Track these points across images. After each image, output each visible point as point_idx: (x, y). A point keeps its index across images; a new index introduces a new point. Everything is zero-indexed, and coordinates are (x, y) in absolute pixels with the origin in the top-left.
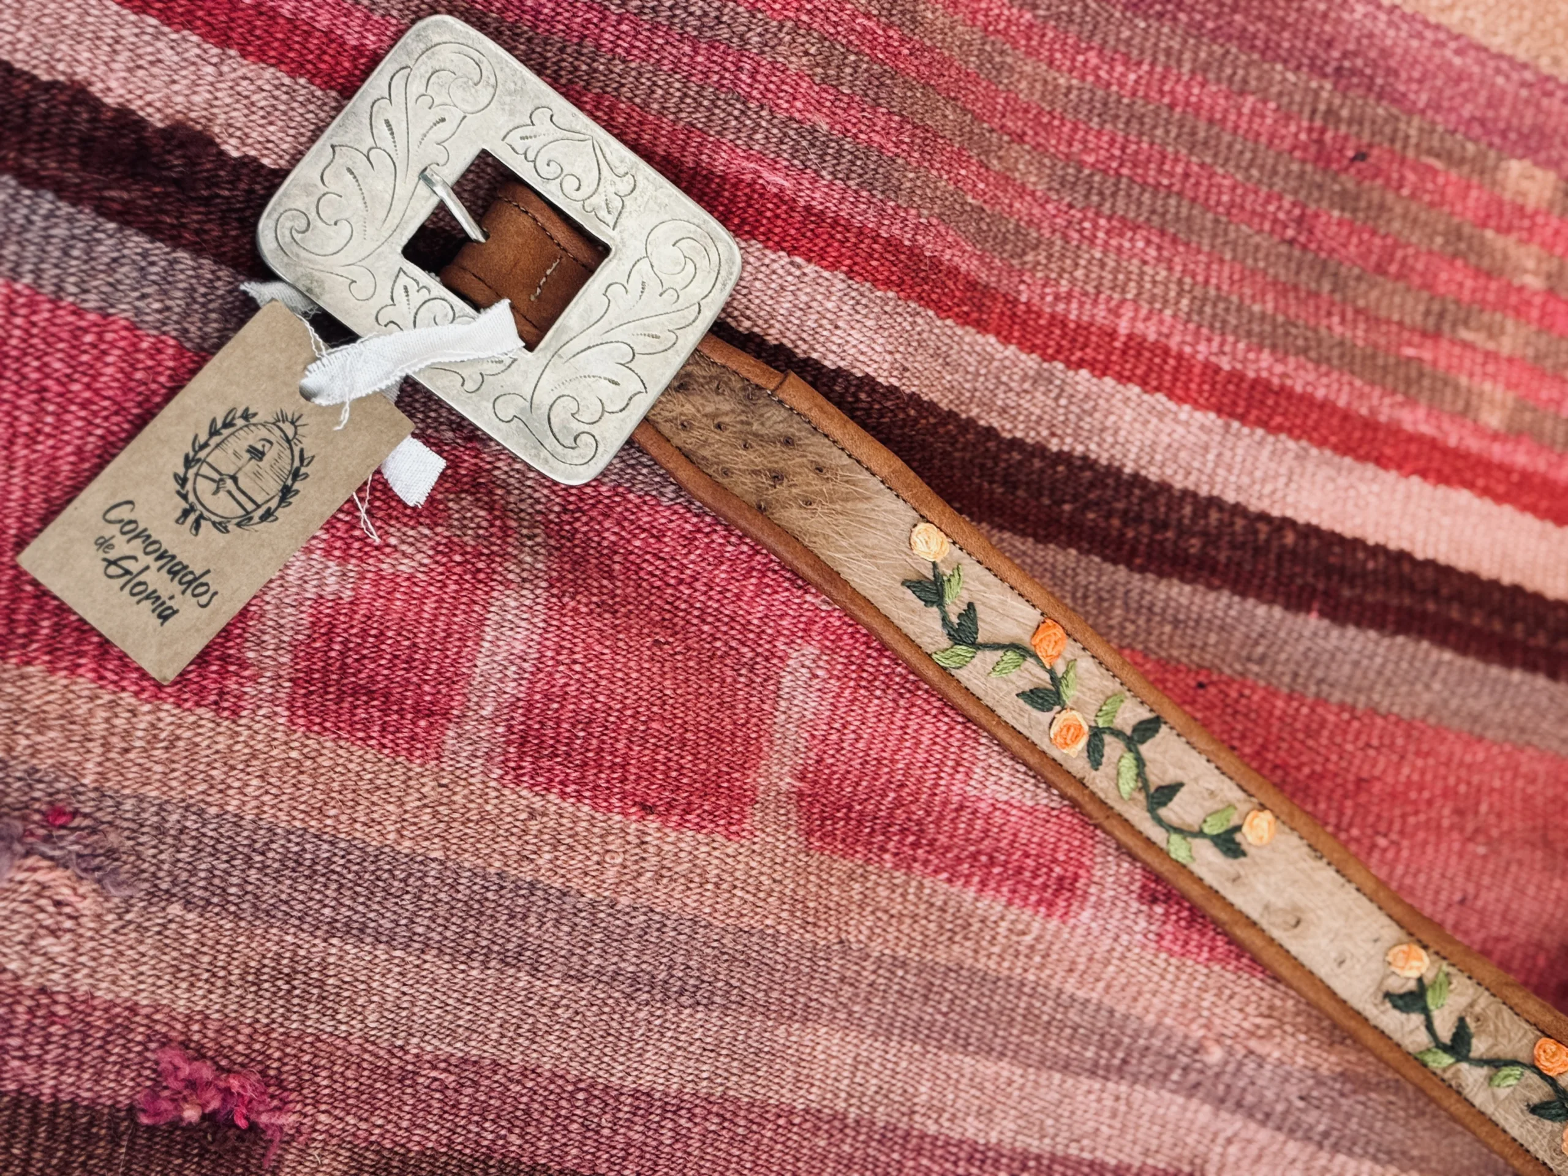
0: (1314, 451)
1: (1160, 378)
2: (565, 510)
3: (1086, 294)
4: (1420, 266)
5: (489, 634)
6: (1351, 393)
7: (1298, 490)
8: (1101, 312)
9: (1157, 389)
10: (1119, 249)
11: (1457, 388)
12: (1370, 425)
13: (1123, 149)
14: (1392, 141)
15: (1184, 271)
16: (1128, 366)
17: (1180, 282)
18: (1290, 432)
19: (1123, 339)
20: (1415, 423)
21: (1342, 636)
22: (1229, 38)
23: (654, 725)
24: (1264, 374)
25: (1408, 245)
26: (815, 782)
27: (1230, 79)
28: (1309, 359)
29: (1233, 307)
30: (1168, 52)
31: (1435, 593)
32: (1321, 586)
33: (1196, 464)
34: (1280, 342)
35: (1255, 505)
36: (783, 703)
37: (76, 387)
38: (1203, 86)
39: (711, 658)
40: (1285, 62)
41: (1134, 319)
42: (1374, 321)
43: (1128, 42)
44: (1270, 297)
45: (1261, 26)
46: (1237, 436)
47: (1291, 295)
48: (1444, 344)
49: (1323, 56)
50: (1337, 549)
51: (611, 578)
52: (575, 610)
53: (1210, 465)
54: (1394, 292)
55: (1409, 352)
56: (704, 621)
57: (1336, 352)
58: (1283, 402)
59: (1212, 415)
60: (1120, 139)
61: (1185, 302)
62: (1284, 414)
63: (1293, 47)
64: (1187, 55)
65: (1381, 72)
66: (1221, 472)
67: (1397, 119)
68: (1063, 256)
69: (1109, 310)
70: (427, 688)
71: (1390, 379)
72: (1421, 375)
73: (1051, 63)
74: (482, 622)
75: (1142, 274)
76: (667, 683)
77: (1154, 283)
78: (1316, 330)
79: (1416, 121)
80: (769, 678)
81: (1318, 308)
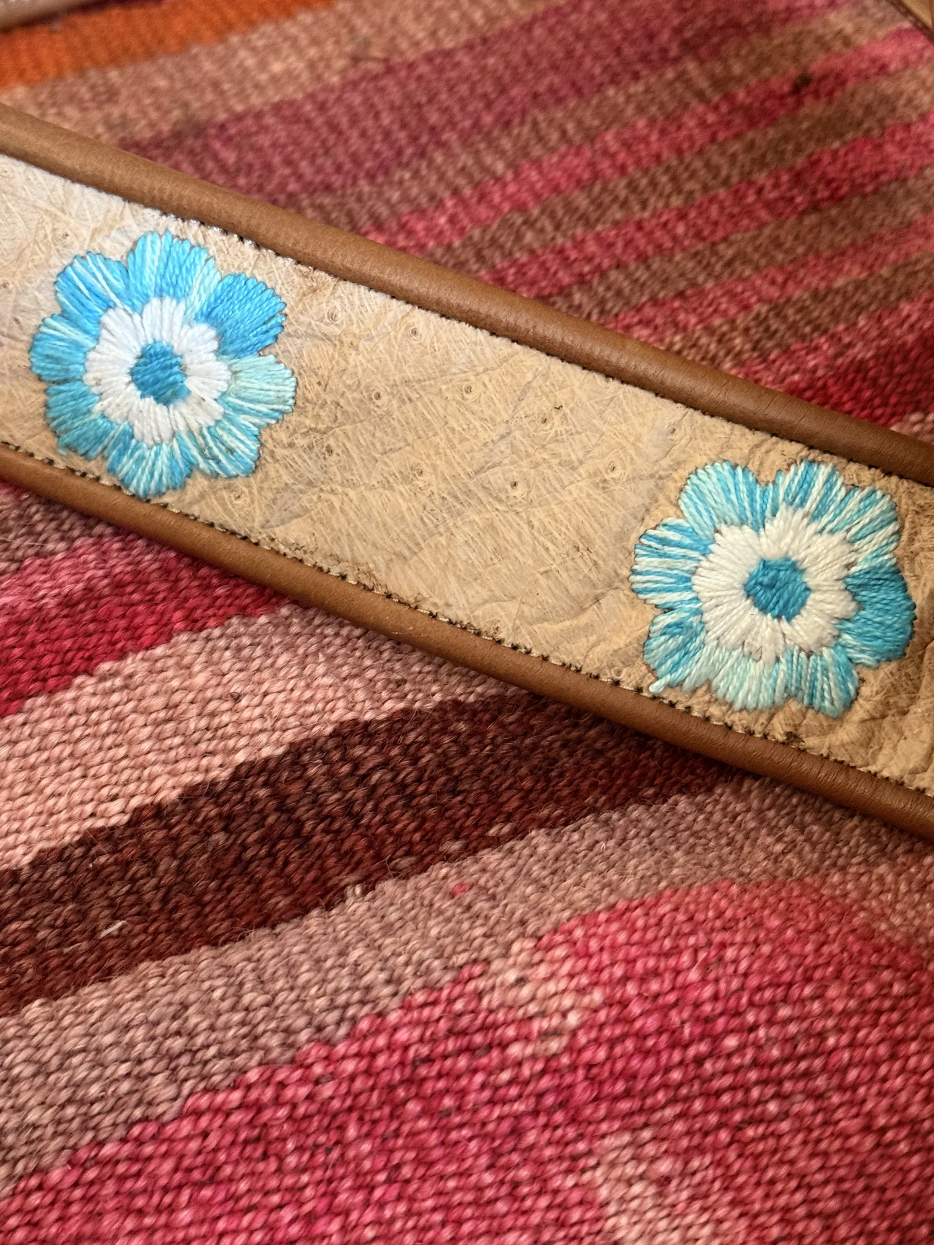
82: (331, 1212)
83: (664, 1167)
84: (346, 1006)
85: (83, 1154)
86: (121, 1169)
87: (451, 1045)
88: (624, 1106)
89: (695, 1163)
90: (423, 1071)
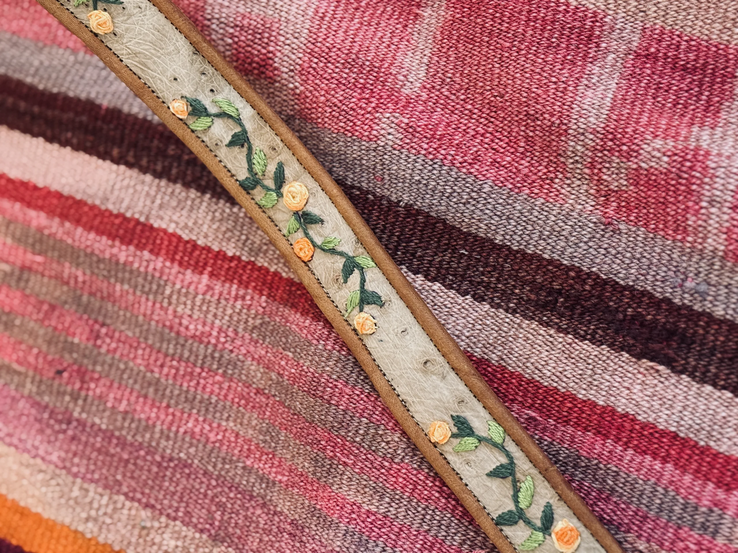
0: (97, 202)
1: (185, 249)
2: (552, 180)
3: (226, 300)
4: (30, 308)
5: (608, 102)
6: (74, 235)
7: (108, 181)
8: (218, 288)
9: (187, 242)
10: (204, 324)
11: (13, 237)
12: (64, 216)
13: (198, 383)
14: (41, 381)
15: (167, 309)
16: (203, 256)
17: (170, 303)
18: (111, 214)
19: (206, 272)
20: (38, 217)
21: (89, 93)
22: (132, 445)
23: (508, 45)
24: (124, 247)
25: (36, 321)
26: (408, 14)
27: (132, 420)
28: (97, 256)
29: (140, 287)
30: (168, 438)
31: (34, 117)
32: (99, 123)
33: (167, 198)
34: (113, 267)
35: (134, 173)
36: (425, 60)
38: (149, 418)
39: (468, 89)
40: (100, 430)
41: (199, 283)
42: (59, 278)
43: (191, 445)
44: (118, 294)
45: (112, 451)
46: (141, 213)
47: (105, 294)
48: (19, 263)
49: (77, 432)
50: (88, 144)
51: (527, 137)
52: (552, 115)
53: (159, 197)
54: (46, 294)
55: (39, 259)
56: (471, 111)
57: (81, 259)
58: (114, 231)
59: (156, 225)
60: (200, 389)
61: (168, 292)
62: (113, 224)
63: (95, 437)
64: (157, 436)
65: (45, 421)
66: (153, 193)
67: (38, 394)
68: (238, 321)
69: (213, 289)
70: (649, 72)
71: (51, 242)
72: (33, 245)
73: (237, 435)
74: (612, 109)
75: (192, 309)
76: (498, 71)
77: (185, 304)
78: (93, 273)
79: (26, 392)
80: (432, 76)
81: (90, 287)
82: (477, 133)
83: (402, 78)
84: (430, 165)
85: (517, 190)
86: (512, 181)
87: (417, 135)
88: (396, 94)
89: (394, 72)
90: (429, 136)
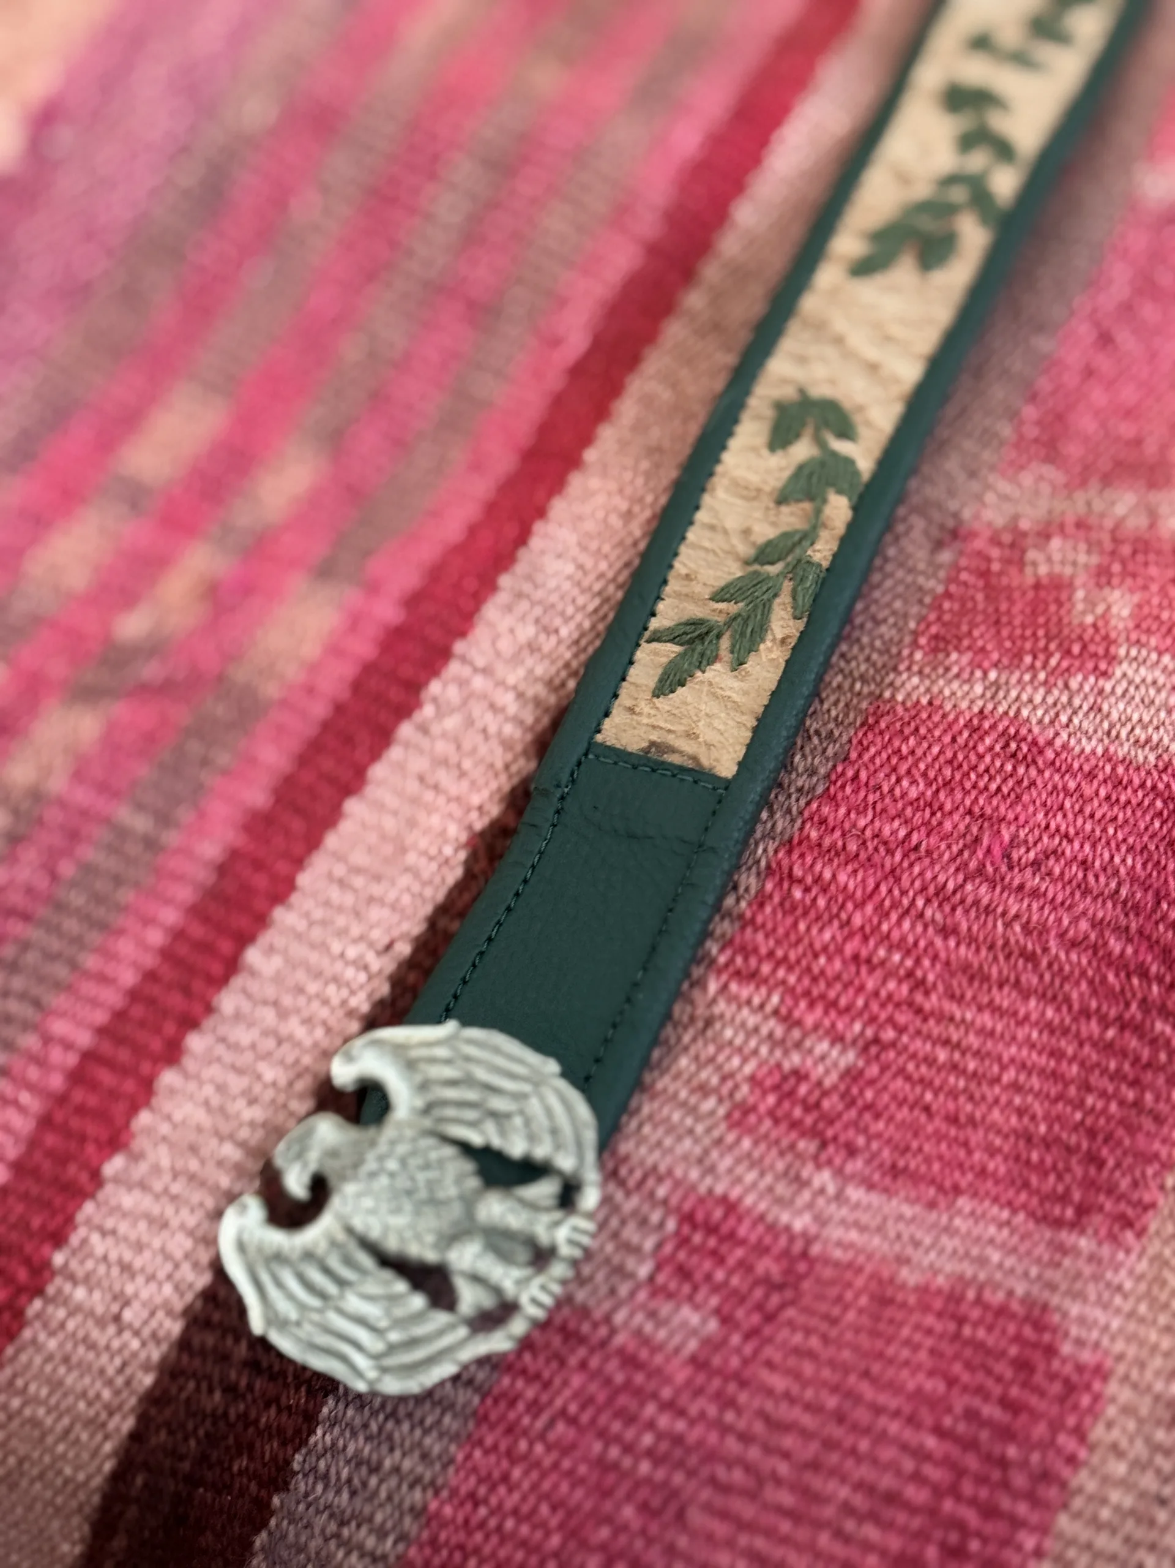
37: (857, 920)
